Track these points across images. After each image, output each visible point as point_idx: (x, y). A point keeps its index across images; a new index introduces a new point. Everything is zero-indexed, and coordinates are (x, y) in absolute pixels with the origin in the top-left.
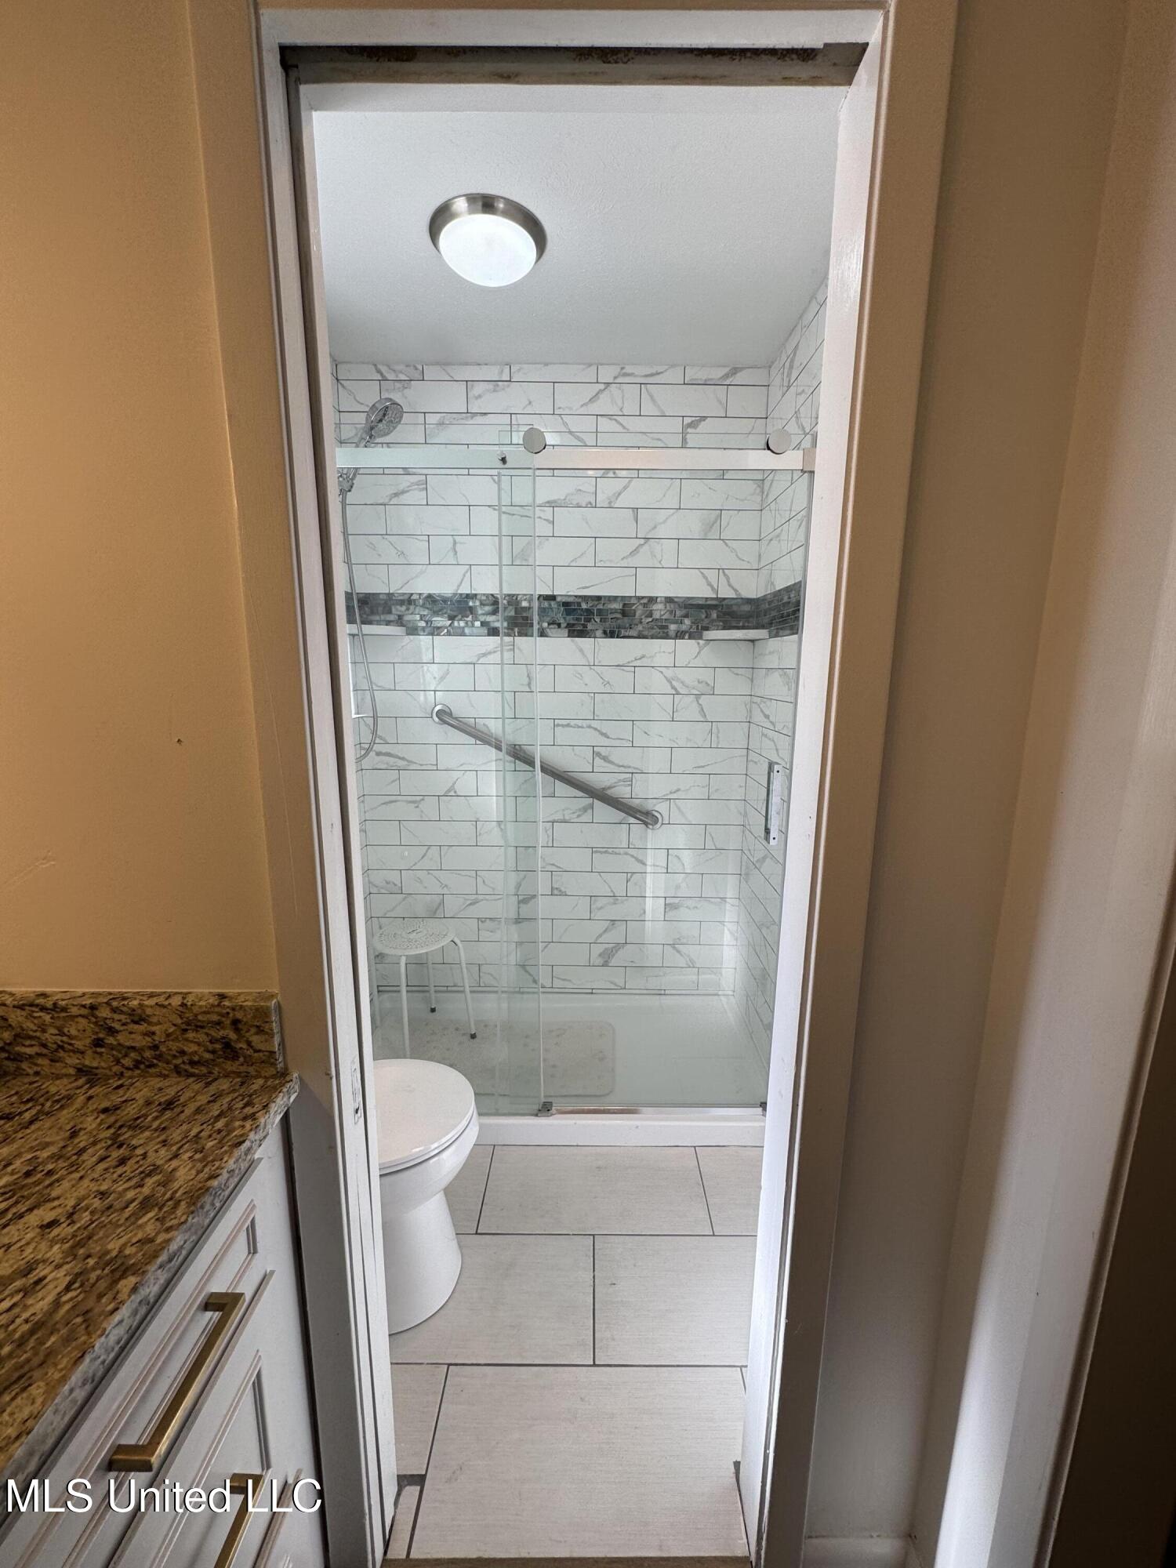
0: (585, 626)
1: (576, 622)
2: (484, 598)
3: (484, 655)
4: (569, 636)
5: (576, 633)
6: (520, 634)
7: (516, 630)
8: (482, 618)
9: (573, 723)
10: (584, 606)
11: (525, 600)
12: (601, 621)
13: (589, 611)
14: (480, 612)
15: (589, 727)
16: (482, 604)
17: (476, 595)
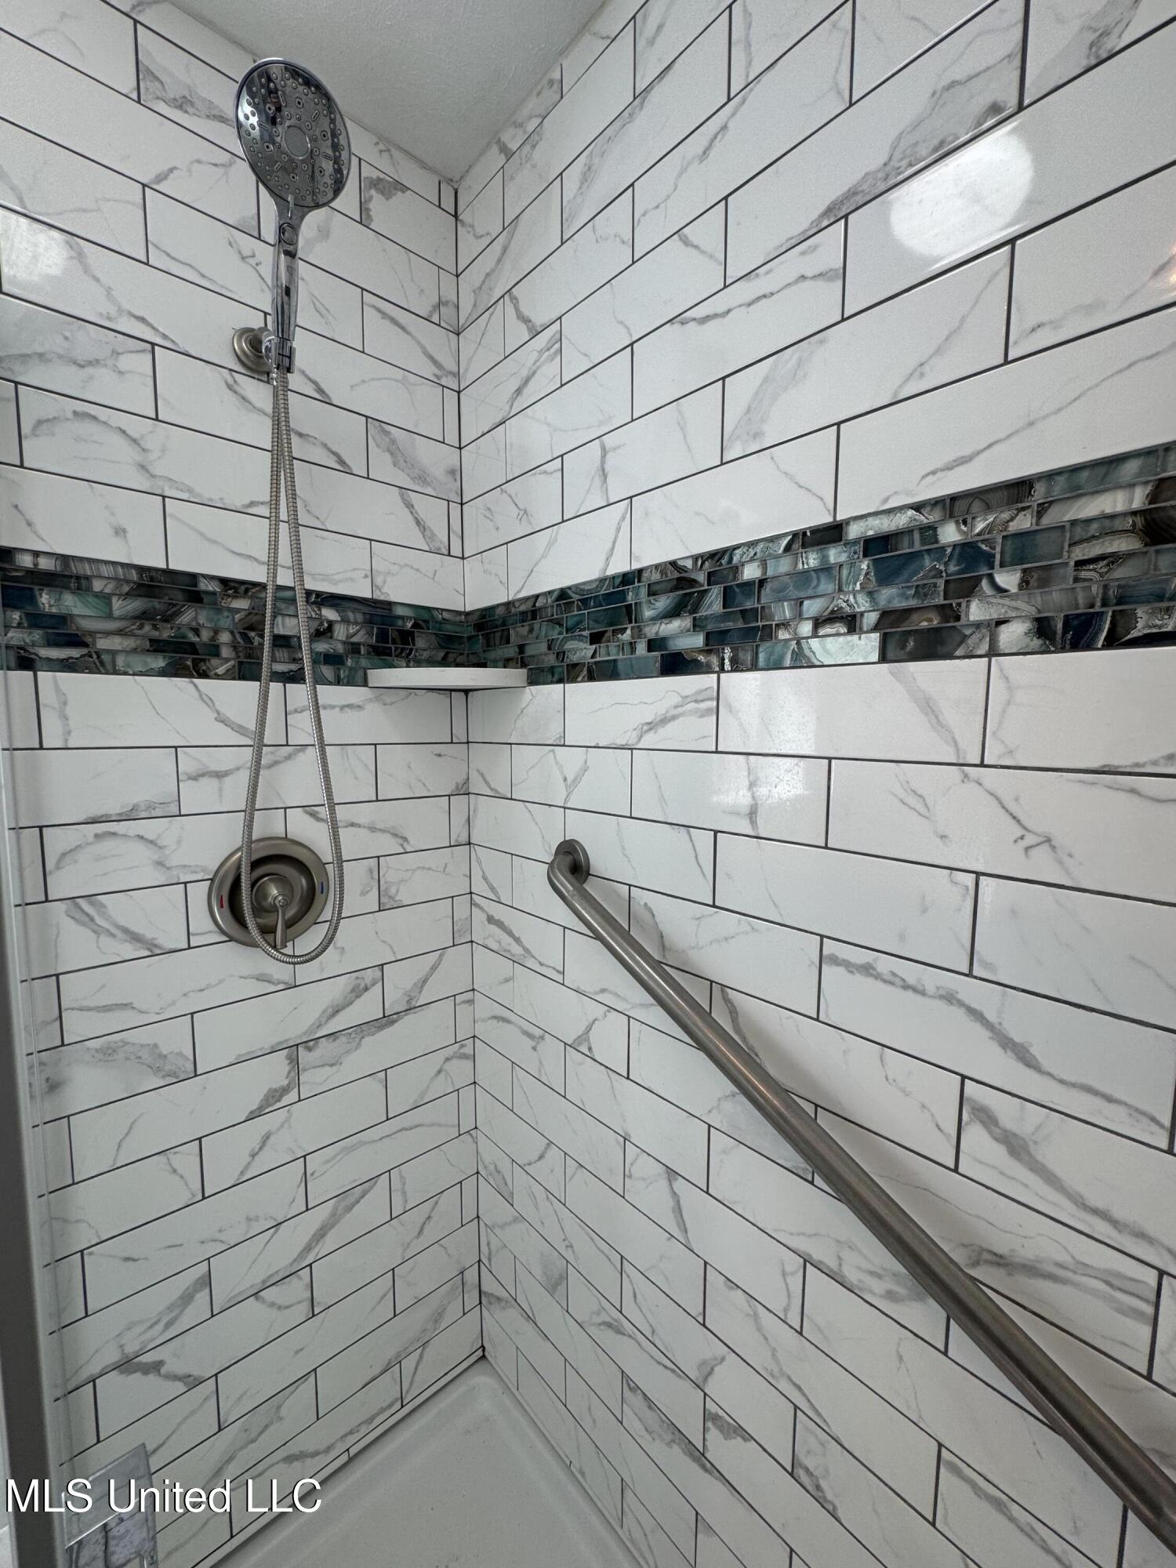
0: (950, 614)
1: (913, 603)
2: (656, 576)
3: (651, 726)
4: (883, 658)
5: (911, 644)
6: (737, 666)
7: (728, 653)
8: (651, 631)
9: (884, 964)
10: (950, 534)
11: (752, 560)
12: (1024, 584)
13: (971, 554)
14: (648, 613)
15: (950, 998)
16: (652, 593)
17: (640, 571)
